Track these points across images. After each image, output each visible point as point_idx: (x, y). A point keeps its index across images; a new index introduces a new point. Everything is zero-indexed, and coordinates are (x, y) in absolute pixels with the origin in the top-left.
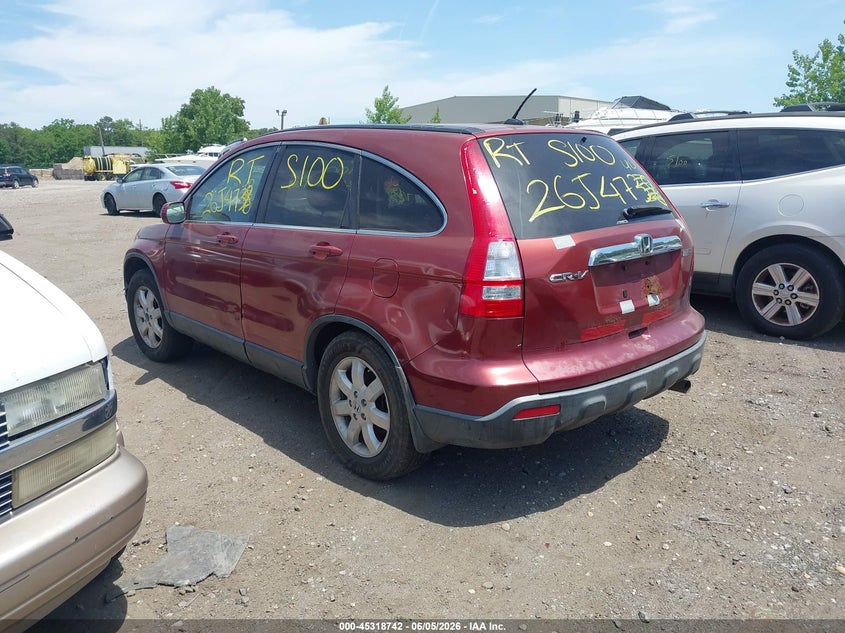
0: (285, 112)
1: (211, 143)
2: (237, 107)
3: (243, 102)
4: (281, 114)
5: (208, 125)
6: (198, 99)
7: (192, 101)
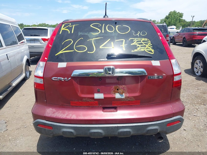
0: (194, 16)
1: (172, 25)
2: (181, 15)
3: (183, 14)
4: (192, 17)
5: (171, 21)
6: (170, 14)
7: (169, 14)
